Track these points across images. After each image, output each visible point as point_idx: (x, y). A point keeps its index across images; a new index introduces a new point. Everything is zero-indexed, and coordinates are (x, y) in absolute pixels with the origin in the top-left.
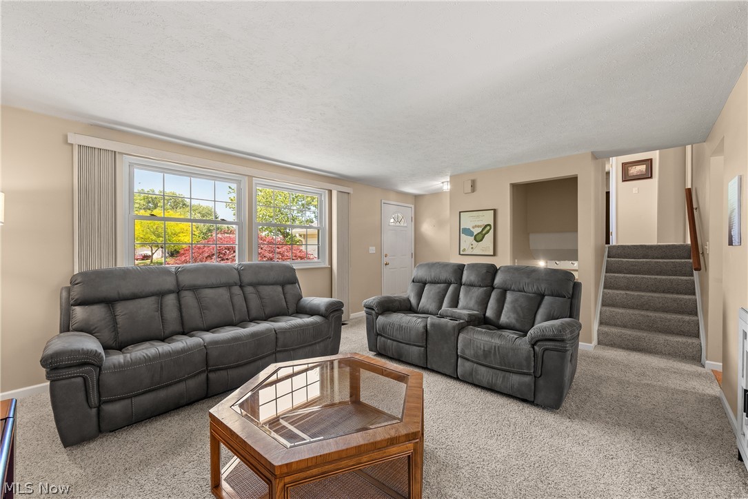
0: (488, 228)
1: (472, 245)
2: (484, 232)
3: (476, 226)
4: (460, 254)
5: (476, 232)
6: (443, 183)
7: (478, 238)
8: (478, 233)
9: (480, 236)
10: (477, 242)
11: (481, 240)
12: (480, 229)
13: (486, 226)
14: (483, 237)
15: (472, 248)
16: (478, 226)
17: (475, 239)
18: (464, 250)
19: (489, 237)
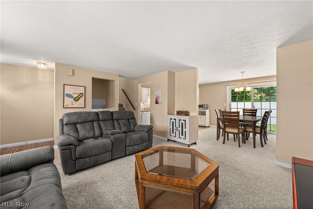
0: (82, 95)
1: (72, 103)
2: (79, 97)
3: (75, 93)
4: (64, 108)
5: (75, 96)
6: (38, 63)
7: (76, 99)
8: (76, 97)
9: (77, 99)
10: (76, 101)
11: (78, 100)
12: (77, 95)
13: (81, 94)
14: (79, 99)
15: (72, 104)
16: (76, 94)
17: (74, 100)
18: (67, 105)
19: (82, 99)
